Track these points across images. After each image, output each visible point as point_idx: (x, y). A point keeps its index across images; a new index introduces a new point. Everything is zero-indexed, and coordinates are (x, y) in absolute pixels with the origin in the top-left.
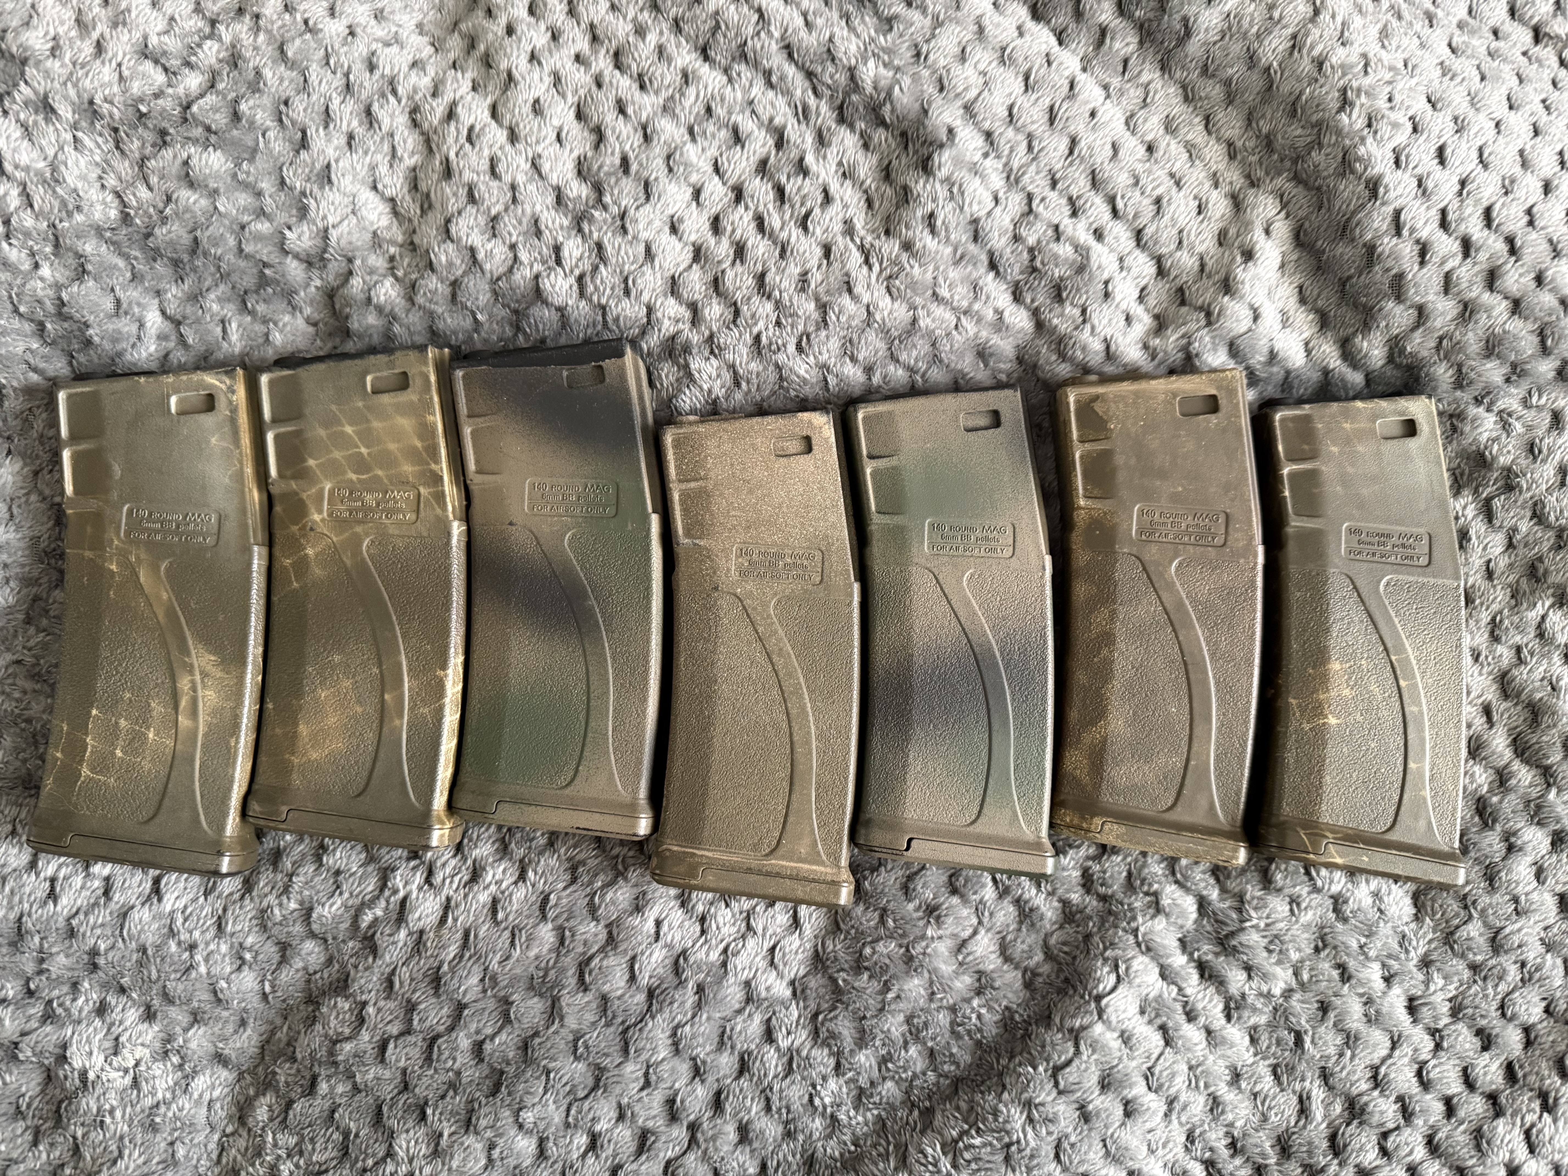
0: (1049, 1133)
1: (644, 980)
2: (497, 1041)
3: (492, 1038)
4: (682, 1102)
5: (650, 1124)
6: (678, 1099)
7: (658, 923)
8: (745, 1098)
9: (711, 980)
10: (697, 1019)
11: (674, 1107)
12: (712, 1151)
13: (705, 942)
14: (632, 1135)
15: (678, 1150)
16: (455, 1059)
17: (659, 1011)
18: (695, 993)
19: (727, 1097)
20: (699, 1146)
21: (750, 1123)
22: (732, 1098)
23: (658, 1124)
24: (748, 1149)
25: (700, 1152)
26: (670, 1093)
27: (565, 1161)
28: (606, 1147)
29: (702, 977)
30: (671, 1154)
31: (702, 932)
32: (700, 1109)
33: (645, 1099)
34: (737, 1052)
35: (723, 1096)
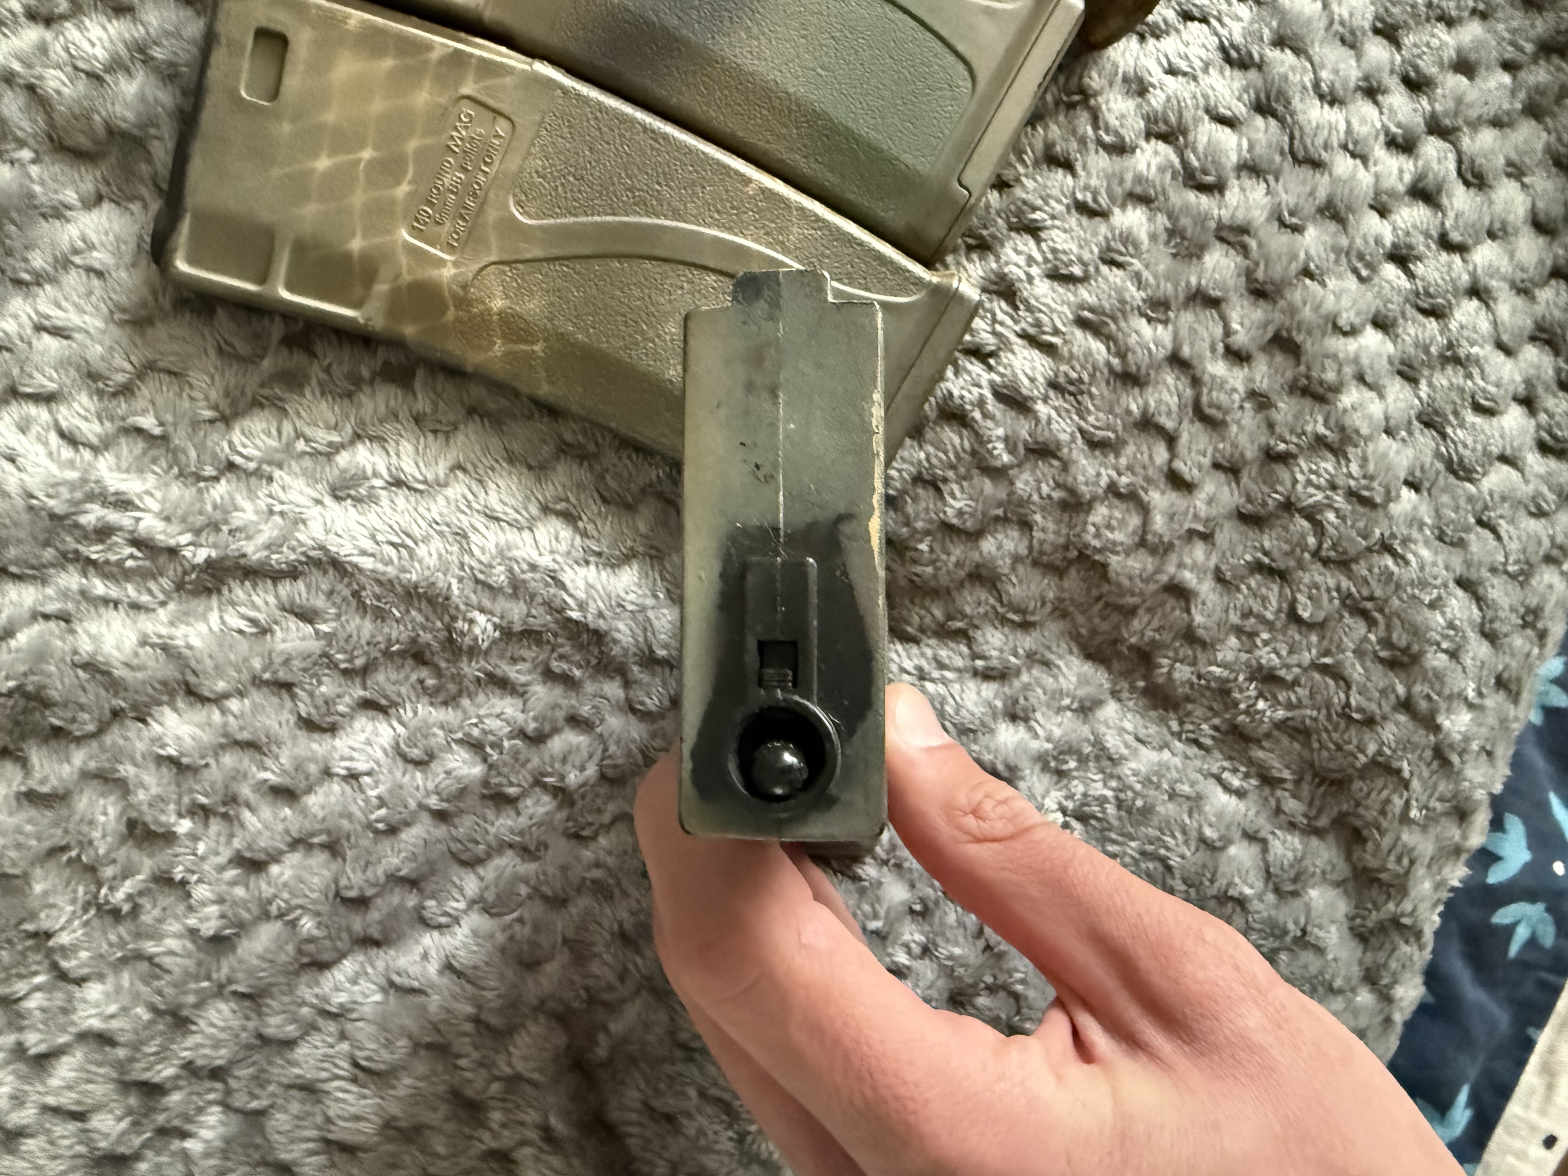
1: (1240, 109)
2: (1235, 326)
3: (1228, 332)
4: (1398, 125)
5: (1408, 178)
6: (1394, 129)
7: (1172, 71)
8: (1428, 45)
9: (1274, 24)
10: (1316, 59)
11: (1400, 140)
12: (1473, 114)
13: (1219, 20)
14: (1409, 206)
15: (1452, 157)
16: (1234, 390)
17: (1288, 103)
18: (1282, 50)
19: (1416, 68)
20: (1457, 129)
21: (1459, 52)
22: (1419, 62)
23: (1412, 169)
24: (1483, 71)
25: (1465, 129)
26: (1382, 138)
27: (1407, 300)
28: (1413, 241)
29: (1267, 34)
30: (1452, 166)
31: (1204, 20)
32: (1415, 110)
33: (1378, 168)
34: (1370, 34)
35: (1412, 74)
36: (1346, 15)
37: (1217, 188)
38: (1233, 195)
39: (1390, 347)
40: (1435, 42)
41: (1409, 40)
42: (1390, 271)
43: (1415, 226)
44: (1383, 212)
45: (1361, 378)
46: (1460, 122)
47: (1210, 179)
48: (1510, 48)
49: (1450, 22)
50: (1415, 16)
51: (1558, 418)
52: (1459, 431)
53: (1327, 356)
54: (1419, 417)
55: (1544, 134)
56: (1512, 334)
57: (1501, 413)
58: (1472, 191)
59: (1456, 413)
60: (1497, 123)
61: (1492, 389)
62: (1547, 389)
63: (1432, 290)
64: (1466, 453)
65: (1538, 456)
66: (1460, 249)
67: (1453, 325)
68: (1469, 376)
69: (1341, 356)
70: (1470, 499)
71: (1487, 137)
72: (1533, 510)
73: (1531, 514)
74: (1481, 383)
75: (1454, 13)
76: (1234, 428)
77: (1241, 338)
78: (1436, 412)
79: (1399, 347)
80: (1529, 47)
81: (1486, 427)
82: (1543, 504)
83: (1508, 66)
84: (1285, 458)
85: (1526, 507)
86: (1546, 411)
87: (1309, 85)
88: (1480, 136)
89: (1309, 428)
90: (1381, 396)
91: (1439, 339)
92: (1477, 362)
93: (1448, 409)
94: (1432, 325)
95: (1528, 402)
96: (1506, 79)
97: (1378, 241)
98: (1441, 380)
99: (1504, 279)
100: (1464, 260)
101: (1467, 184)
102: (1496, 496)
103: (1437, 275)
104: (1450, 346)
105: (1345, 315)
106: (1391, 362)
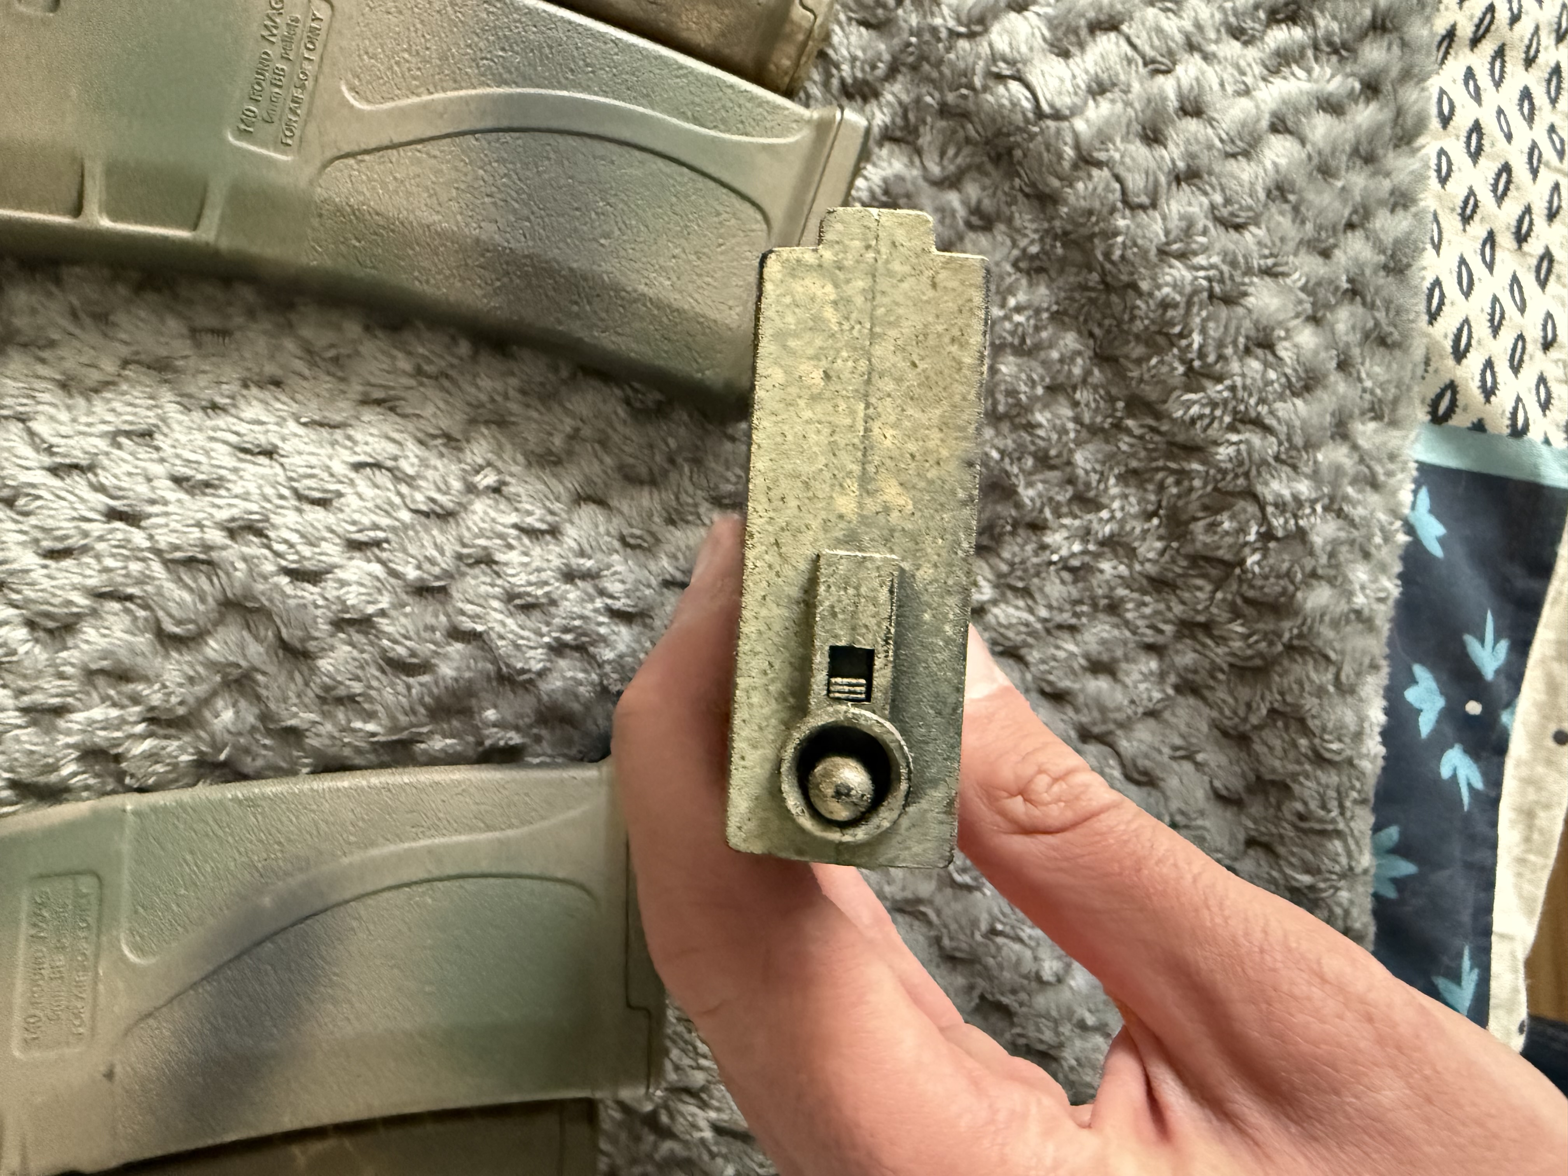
0: (1205, 232)
12: (1121, 716)
15: (1114, 763)
19: (1051, 683)
20: (1111, 732)
22: (1052, 677)
24: (1124, 665)
25: (1119, 731)
35: (1049, 689)
46: (1111, 726)
48: (1149, 632)
55: (1206, 711)
58: (1144, 790)
60: (1152, 714)
71: (1144, 733)
80: (1168, 628)
83: (1152, 650)
88: (1137, 734)
96: (1152, 664)
101: (1137, 786)
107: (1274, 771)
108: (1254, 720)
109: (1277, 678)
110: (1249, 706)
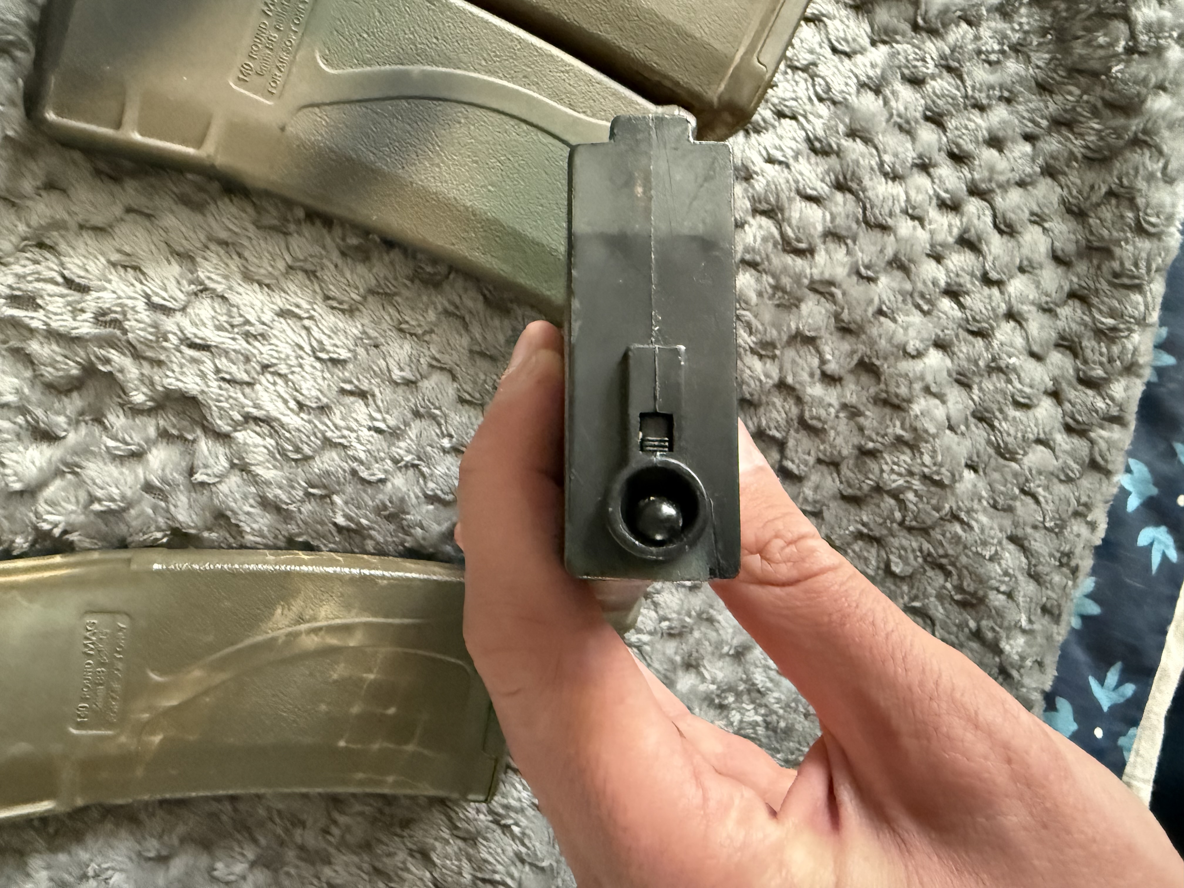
1: (823, 188)
2: (828, 357)
3: (823, 362)
4: (946, 191)
5: (956, 231)
6: (943, 194)
7: (770, 160)
8: (967, 128)
9: (847, 120)
10: (881, 147)
11: (949, 202)
12: (1002, 178)
13: (805, 117)
14: (959, 252)
15: (988, 212)
16: (830, 405)
17: (860, 182)
18: (854, 140)
19: (958, 145)
20: (992, 191)
21: (990, 131)
22: (961, 141)
23: (958, 223)
24: (1009, 144)
25: (998, 191)
26: (934, 201)
27: (960, 326)
28: (962, 281)
29: (842, 128)
30: (989, 219)
31: (794, 118)
32: (959, 178)
33: (932, 227)
34: (922, 121)
35: (956, 150)
36: (902, 109)
37: (808, 252)
38: (821, 257)
39: (948, 362)
40: (971, 125)
41: (951, 124)
42: (946, 304)
43: (963, 269)
44: (938, 259)
45: (927, 390)
46: (994, 185)
47: (803, 246)
48: (1030, 124)
49: (982, 108)
50: (955, 105)
51: (1078, 407)
52: (1003, 424)
53: (900, 375)
54: (974, 415)
55: (1058, 190)
56: (1042, 346)
57: (1036, 406)
58: (1006, 238)
59: (1001, 411)
60: (1021, 184)
61: (1027, 390)
62: (1070, 384)
63: (978, 318)
64: (1010, 440)
65: (1065, 436)
66: (999, 284)
67: (995, 343)
68: (1009, 381)
69: (911, 375)
70: (1016, 475)
71: (1015, 196)
72: (1062, 477)
73: (1061, 481)
74: (1019, 386)
75: (985, 102)
76: (832, 433)
77: (832, 367)
78: (986, 410)
79: (956, 362)
80: (1044, 123)
81: (1024, 419)
82: (1071, 474)
83: (1029, 138)
84: (873, 454)
85: (1058, 477)
86: (1070, 402)
87: (876, 167)
88: (1009, 194)
89: (890, 431)
90: (944, 402)
91: (985, 355)
92: (1015, 370)
93: (995, 407)
94: (979, 343)
95: (1056, 395)
96: (1027, 148)
97: (935, 283)
98: (988, 385)
99: (1033, 303)
100: (1002, 292)
101: (1001, 232)
102: (1034, 472)
103: (981, 306)
104: (994, 359)
105: (911, 343)
106: (950, 375)
107: (1102, 238)
108: (1094, 199)
109: (1118, 165)
110: (1092, 187)
